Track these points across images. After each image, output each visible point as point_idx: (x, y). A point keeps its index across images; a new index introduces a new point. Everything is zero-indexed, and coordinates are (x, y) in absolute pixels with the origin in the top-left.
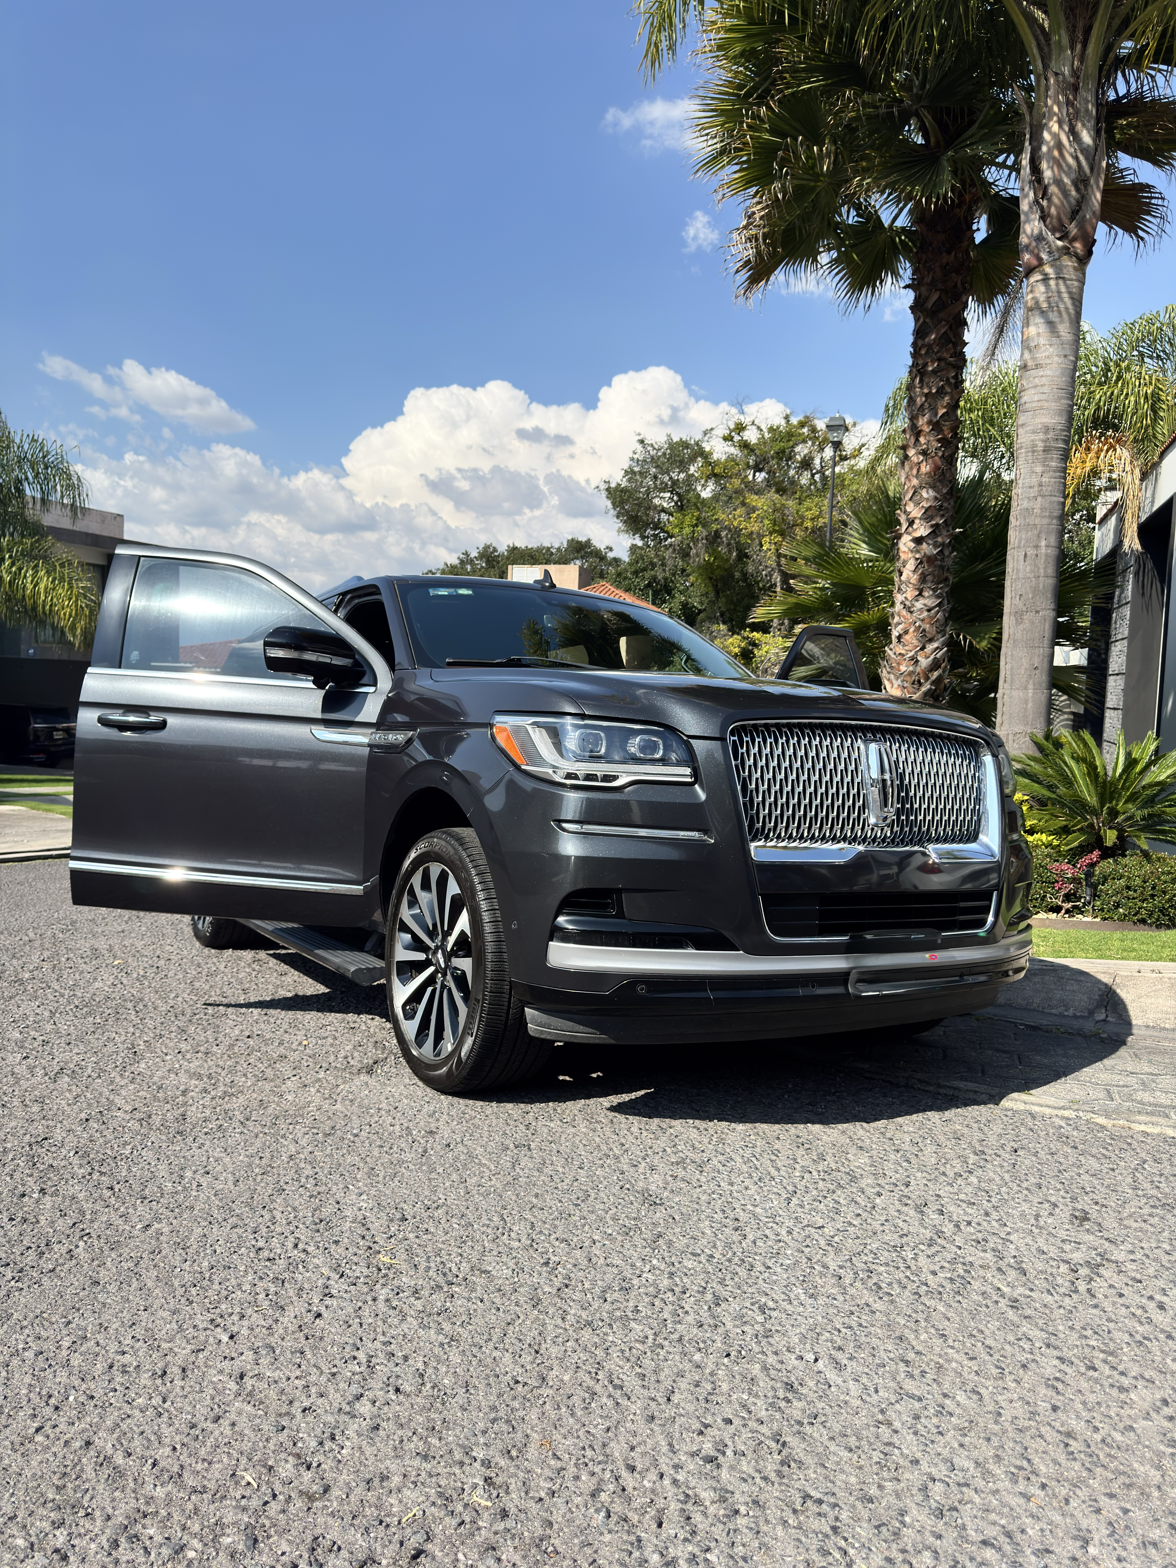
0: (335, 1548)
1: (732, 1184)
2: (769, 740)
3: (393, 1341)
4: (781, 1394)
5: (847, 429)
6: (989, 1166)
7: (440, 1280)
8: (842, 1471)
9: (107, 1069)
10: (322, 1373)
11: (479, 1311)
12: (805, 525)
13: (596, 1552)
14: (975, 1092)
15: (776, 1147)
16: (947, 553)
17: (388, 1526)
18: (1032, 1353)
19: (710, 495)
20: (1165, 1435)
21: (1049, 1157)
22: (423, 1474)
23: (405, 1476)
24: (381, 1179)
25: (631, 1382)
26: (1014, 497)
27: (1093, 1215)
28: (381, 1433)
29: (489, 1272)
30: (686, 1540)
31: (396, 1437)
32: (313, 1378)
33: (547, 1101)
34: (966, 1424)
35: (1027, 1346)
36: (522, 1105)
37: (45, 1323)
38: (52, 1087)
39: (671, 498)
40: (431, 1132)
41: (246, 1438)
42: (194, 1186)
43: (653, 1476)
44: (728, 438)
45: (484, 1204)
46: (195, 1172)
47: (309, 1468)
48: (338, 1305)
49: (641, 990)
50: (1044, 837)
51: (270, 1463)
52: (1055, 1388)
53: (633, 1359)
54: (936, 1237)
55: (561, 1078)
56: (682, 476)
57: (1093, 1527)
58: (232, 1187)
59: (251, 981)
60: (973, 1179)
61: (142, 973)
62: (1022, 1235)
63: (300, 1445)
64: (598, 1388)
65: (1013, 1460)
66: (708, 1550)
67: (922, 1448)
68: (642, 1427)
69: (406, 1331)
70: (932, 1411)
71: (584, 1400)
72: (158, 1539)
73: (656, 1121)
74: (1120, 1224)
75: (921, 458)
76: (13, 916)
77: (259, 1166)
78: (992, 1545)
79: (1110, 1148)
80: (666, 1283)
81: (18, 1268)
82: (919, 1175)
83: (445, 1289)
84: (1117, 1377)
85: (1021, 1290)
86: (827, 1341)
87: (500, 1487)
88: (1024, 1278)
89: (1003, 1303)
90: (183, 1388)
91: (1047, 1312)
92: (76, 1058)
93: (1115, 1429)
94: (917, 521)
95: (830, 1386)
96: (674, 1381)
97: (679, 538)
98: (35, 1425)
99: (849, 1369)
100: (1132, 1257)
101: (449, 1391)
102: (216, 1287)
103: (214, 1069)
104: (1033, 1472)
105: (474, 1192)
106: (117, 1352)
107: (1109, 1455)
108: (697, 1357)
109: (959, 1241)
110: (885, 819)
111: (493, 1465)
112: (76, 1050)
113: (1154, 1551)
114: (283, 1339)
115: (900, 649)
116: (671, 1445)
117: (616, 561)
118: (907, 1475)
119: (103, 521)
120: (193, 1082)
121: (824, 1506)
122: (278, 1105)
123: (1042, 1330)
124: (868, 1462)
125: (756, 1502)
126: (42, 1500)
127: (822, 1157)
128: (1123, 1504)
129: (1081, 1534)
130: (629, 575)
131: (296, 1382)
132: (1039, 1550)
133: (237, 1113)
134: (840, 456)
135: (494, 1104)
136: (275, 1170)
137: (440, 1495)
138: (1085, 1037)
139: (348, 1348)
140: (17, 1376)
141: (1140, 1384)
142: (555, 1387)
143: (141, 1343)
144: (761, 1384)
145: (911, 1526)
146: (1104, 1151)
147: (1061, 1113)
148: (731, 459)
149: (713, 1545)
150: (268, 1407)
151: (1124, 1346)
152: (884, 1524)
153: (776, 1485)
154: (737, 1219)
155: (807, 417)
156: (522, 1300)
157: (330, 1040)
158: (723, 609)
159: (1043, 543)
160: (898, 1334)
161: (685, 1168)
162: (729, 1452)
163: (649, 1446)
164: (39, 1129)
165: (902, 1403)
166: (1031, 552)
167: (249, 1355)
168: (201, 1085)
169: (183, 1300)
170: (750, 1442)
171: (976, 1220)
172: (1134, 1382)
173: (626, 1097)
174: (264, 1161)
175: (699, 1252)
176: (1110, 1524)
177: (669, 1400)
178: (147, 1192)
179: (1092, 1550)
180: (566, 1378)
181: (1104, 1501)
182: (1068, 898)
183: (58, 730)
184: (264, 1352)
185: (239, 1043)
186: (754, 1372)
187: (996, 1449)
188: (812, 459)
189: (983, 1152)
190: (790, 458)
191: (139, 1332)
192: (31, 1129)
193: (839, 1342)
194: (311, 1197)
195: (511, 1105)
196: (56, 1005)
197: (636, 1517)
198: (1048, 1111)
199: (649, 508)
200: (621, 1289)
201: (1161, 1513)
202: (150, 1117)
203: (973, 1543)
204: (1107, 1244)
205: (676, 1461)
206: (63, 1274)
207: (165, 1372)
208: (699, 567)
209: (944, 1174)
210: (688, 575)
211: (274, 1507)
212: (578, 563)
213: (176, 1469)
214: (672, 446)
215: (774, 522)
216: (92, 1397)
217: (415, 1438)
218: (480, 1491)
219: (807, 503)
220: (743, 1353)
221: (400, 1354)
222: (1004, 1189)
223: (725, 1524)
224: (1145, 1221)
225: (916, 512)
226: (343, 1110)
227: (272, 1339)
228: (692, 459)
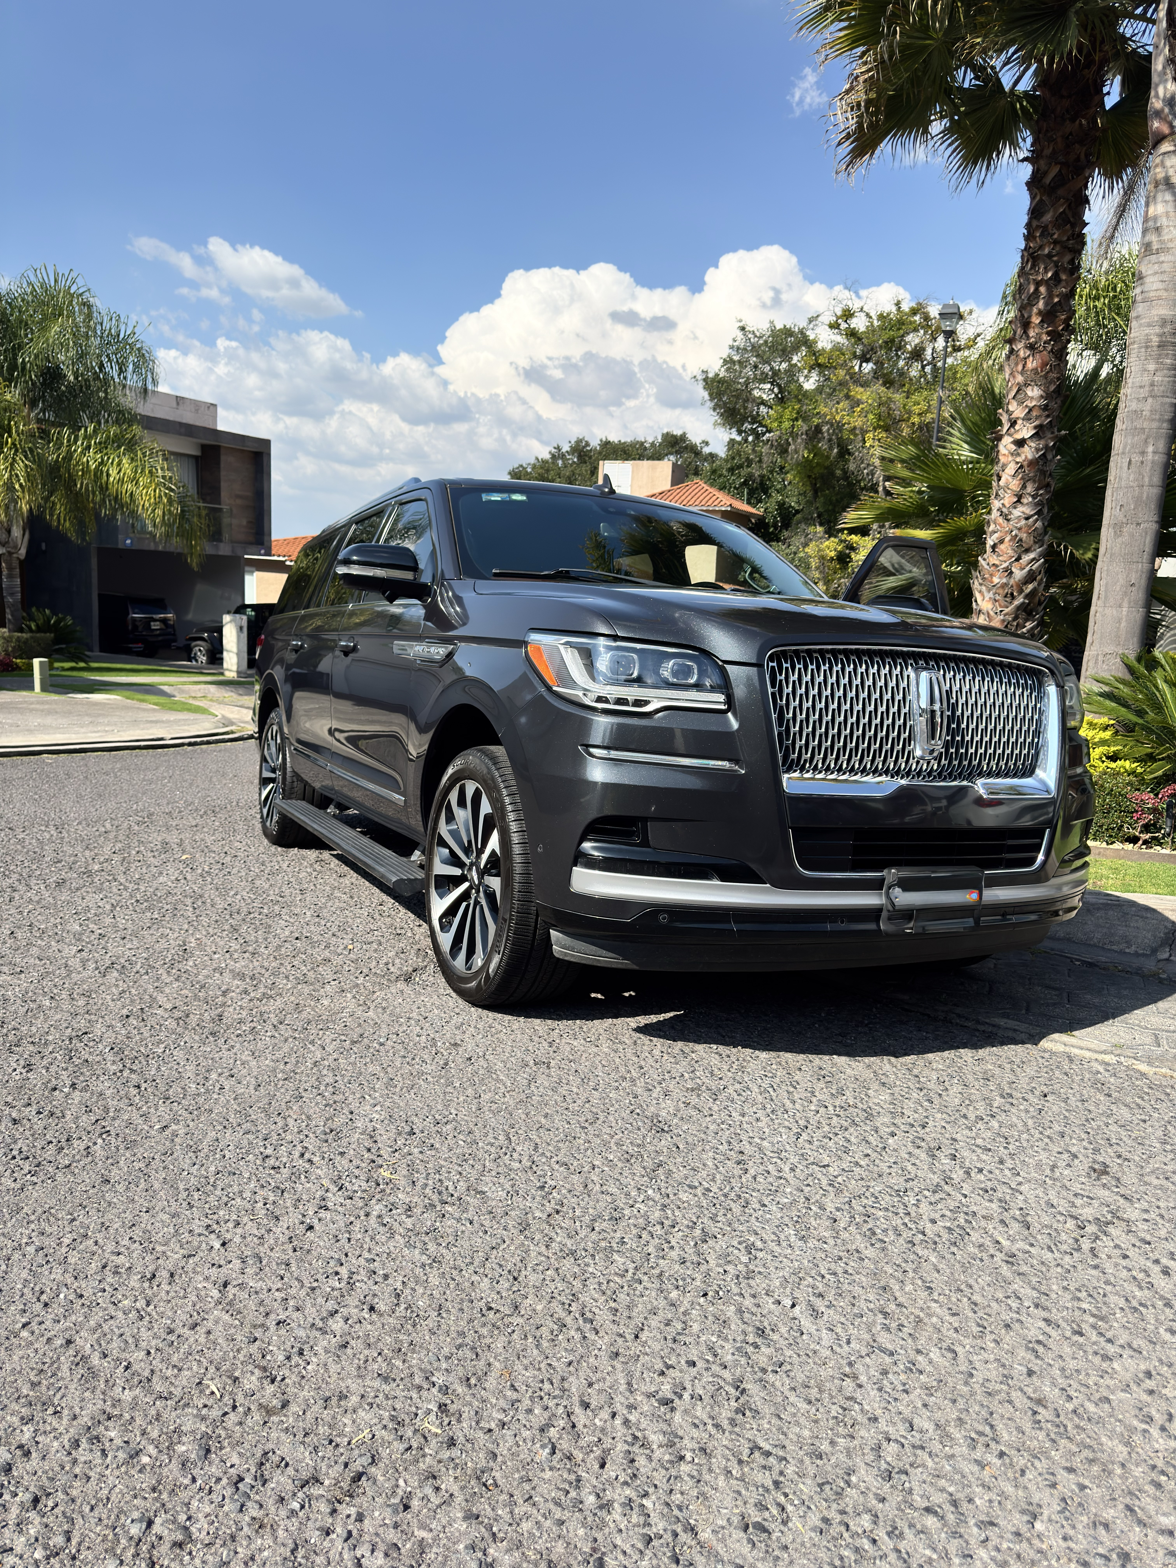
0: (283, 1464)
1: (743, 1115)
2: (810, 667)
3: (377, 1258)
4: (751, 1338)
5: (961, 317)
6: (1014, 1110)
7: (435, 1197)
8: (798, 1424)
9: (156, 965)
10: (302, 1286)
11: (466, 1234)
12: (912, 420)
13: (534, 1488)
14: (1015, 1030)
15: (796, 1078)
16: (1049, 457)
17: (337, 1445)
18: (1018, 1313)
19: (813, 387)
20: (1141, 1409)
21: (1079, 1104)
22: (381, 1395)
23: (363, 1396)
24: (398, 1090)
25: (603, 1317)
26: (1123, 398)
27: (1114, 1169)
28: (349, 1351)
29: (484, 1193)
30: (626, 1483)
31: (362, 1357)
32: (293, 1291)
33: (575, 1017)
34: (935, 1384)
35: (1014, 1305)
36: (549, 1022)
37: (51, 1219)
38: (100, 981)
39: (772, 390)
40: (456, 1044)
41: (218, 1347)
42: (216, 1090)
43: (605, 1414)
44: (834, 326)
45: (493, 1122)
46: (220, 1075)
47: (273, 1381)
48: (331, 1219)
49: (663, 919)
50: (1127, 764)
51: (236, 1374)
52: (1034, 1351)
53: (609, 1293)
54: (943, 1183)
55: (593, 995)
56: (784, 366)
57: (1045, 1502)
58: (253, 1092)
59: (310, 881)
60: (995, 1124)
61: (207, 869)
62: (1033, 1186)
63: (268, 1357)
64: (569, 1320)
65: (976, 1425)
66: (646, 1495)
67: (884, 1404)
68: (604, 1363)
69: (392, 1249)
70: (902, 1367)
71: (552, 1332)
72: (118, 1442)
73: (680, 1044)
74: (1140, 1180)
75: (1028, 353)
76: (93, 806)
77: (283, 1071)
78: (936, 1513)
79: (1146, 1098)
80: (657, 1215)
81: (36, 1162)
82: (939, 1116)
83: (438, 1208)
84: (1104, 1344)
85: (1021, 1245)
86: (808, 1286)
87: (453, 1414)
88: (1027, 1232)
89: (999, 1257)
90: (168, 1292)
91: (1044, 1269)
92: (128, 953)
93: (1089, 1400)
94: (1020, 422)
95: (802, 1334)
96: (646, 1318)
97: (778, 433)
98: (24, 1320)
99: (825, 1318)
100: (1146, 1216)
101: (421, 1313)
102: (218, 1192)
103: (259, 969)
104: (993, 1439)
105: (486, 1109)
106: (113, 1253)
107: (1077, 1427)
108: (674, 1294)
109: (966, 1189)
110: (932, 751)
111: (450, 1391)
112: (129, 946)
113: (1103, 1532)
114: (272, 1250)
115: (994, 559)
116: (629, 1384)
117: (712, 456)
118: (863, 1433)
119: (197, 411)
120: (236, 982)
121: (771, 1459)
122: (313, 1010)
123: (1034, 1289)
124: (825, 1416)
125: (703, 1450)
126: (16, 1395)
127: (841, 1092)
128: (1081, 1480)
129: (1031, 1508)
130: (724, 472)
131: (277, 1294)
132: (982, 1522)
133: (272, 1016)
134: (954, 346)
135: (522, 1019)
136: (297, 1076)
137: (393, 1418)
138: (1143, 976)
139: (332, 1263)
140: (15, 1270)
141: (1126, 1353)
142: (527, 1316)
143: (137, 1245)
144: (733, 1327)
145: (856, 1486)
146: (1139, 1101)
147: (1101, 1057)
148: (837, 348)
149: (651, 1490)
150: (244, 1317)
151: (1118, 1311)
152: (828, 1482)
153: (727, 1433)
154: (741, 1152)
155: (919, 304)
156: (511, 1223)
157: (375, 946)
158: (821, 510)
159: (1150, 449)
160: (882, 1283)
161: (699, 1095)
162: (686, 1396)
163: (608, 1384)
164: (81, 1023)
165: (873, 1356)
166: (1136, 458)
167: (237, 1264)
168: (242, 985)
169: (185, 1204)
170: (710, 1387)
171: (988, 1167)
172: (1119, 1351)
173: (653, 1019)
174: (289, 1066)
175: (697, 1184)
176: (1064, 1500)
177: (637, 1337)
178: (171, 1092)
179: (1038, 1525)
180: (539, 1307)
181: (1062, 1475)
182: (1146, 828)
183: (155, 620)
184: (251, 1262)
185: (287, 945)
186: (729, 1314)
187: (960, 1411)
188: (924, 349)
189: (1011, 1096)
190: (899, 348)
191: (137, 1233)
192: (74, 1023)
193: (821, 1287)
194: (326, 1106)
195: (538, 1021)
196: (119, 898)
197: (581, 1456)
198: (1088, 1054)
199: (747, 400)
200: (611, 1219)
201: (1120, 1492)
202: (187, 1016)
203: (916, 1509)
204: (1122, 1201)
205: (632, 1401)
206: (77, 1171)
207: (154, 1276)
208: (798, 464)
209: (965, 1116)
210: (786, 473)
211: (233, 1418)
212: (672, 458)
213: (147, 1373)
214: (774, 333)
215: (879, 417)
216: (81, 1296)
217: (379, 1359)
218: (432, 1417)
219: (915, 397)
220: (721, 1293)
221: (381, 1272)
222: (1025, 1136)
223: (667, 1469)
224: (1167, 1179)
225: (1018, 411)
226: (375, 1017)
227: (261, 1249)
228: (796, 349)
